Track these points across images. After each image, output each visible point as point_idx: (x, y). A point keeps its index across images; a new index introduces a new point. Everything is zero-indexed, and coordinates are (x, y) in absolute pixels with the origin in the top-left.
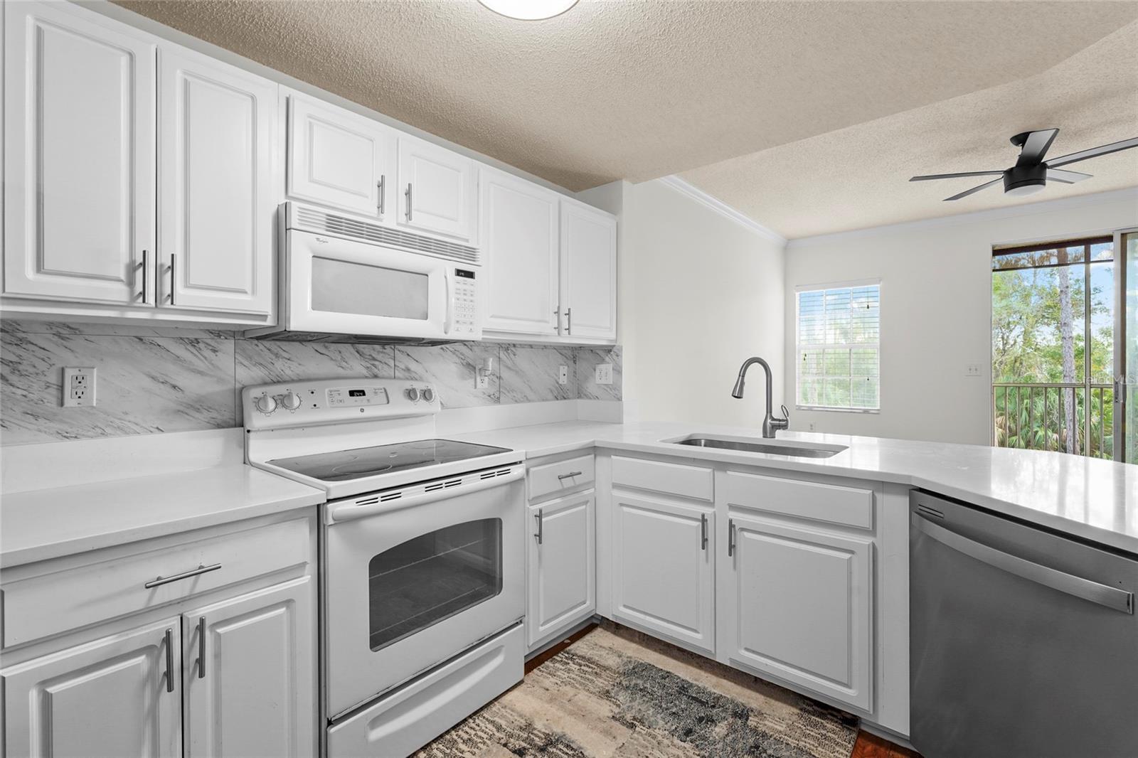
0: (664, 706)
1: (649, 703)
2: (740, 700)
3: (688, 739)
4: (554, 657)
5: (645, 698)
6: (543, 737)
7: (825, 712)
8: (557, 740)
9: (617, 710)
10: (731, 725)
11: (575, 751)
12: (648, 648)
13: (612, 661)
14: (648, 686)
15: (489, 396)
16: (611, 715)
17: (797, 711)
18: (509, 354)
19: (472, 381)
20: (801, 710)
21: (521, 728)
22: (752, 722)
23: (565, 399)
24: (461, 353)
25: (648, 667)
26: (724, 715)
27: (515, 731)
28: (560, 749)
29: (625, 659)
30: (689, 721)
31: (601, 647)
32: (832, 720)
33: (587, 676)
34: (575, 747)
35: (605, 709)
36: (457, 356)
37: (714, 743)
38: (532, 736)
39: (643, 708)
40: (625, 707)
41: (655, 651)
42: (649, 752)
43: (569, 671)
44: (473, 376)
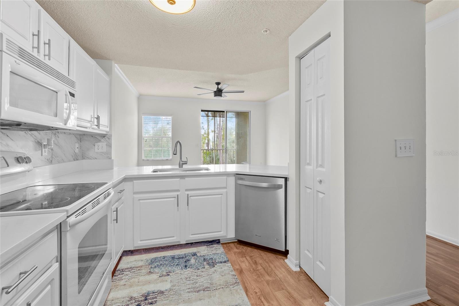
0: (172, 265)
1: (167, 267)
2: (191, 252)
3: (187, 268)
4: (115, 274)
5: (164, 266)
6: (142, 297)
7: (212, 243)
8: (148, 294)
9: (159, 274)
10: (194, 258)
11: (158, 292)
12: (150, 253)
13: (140, 264)
14: (162, 263)
15: (48, 160)
16: (158, 277)
17: (206, 247)
18: (56, 137)
19: (40, 152)
20: (206, 246)
21: (129, 301)
22: (198, 255)
23: (77, 160)
24: (35, 136)
25: (155, 259)
26: (190, 257)
27: (127, 303)
28: (152, 295)
29: (145, 260)
30: (183, 264)
31: (131, 262)
32: (215, 244)
33: (136, 272)
34: (157, 291)
35: (154, 276)
36: (33, 137)
37: (194, 264)
38: (137, 299)
39: (167, 268)
40: (160, 272)
41: (153, 253)
42: (180, 277)
43: (127, 275)
44: (41, 149)
